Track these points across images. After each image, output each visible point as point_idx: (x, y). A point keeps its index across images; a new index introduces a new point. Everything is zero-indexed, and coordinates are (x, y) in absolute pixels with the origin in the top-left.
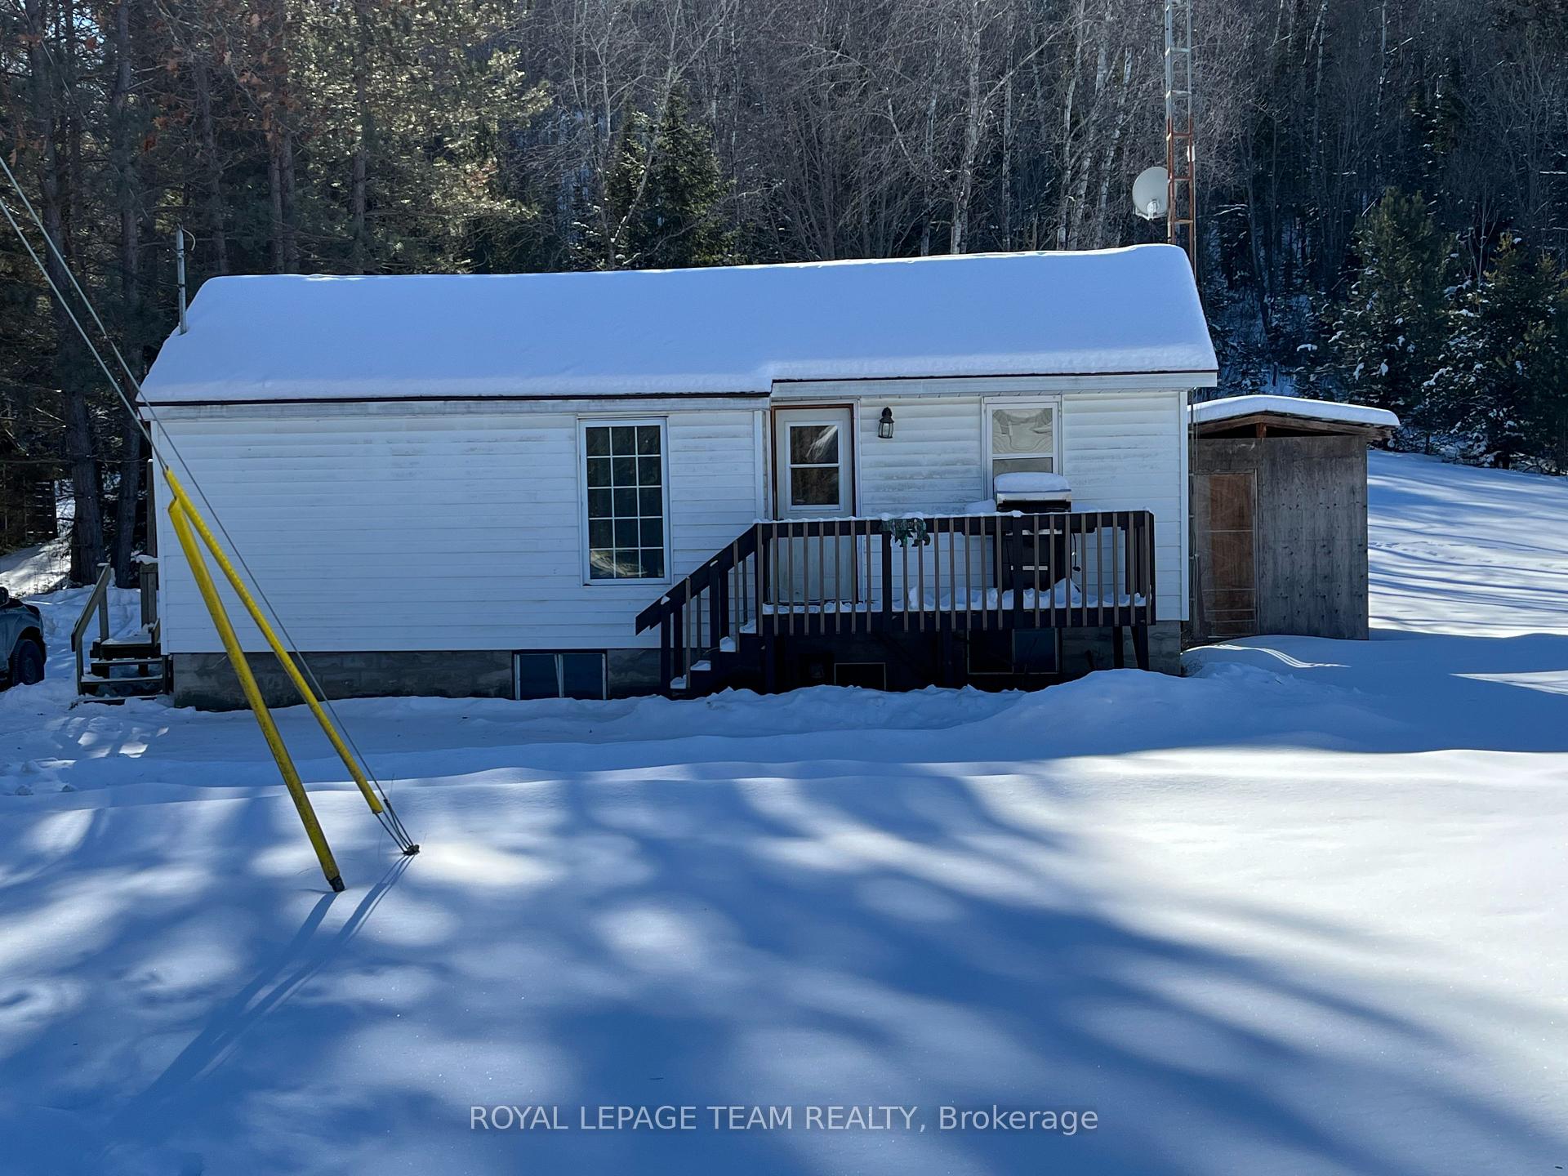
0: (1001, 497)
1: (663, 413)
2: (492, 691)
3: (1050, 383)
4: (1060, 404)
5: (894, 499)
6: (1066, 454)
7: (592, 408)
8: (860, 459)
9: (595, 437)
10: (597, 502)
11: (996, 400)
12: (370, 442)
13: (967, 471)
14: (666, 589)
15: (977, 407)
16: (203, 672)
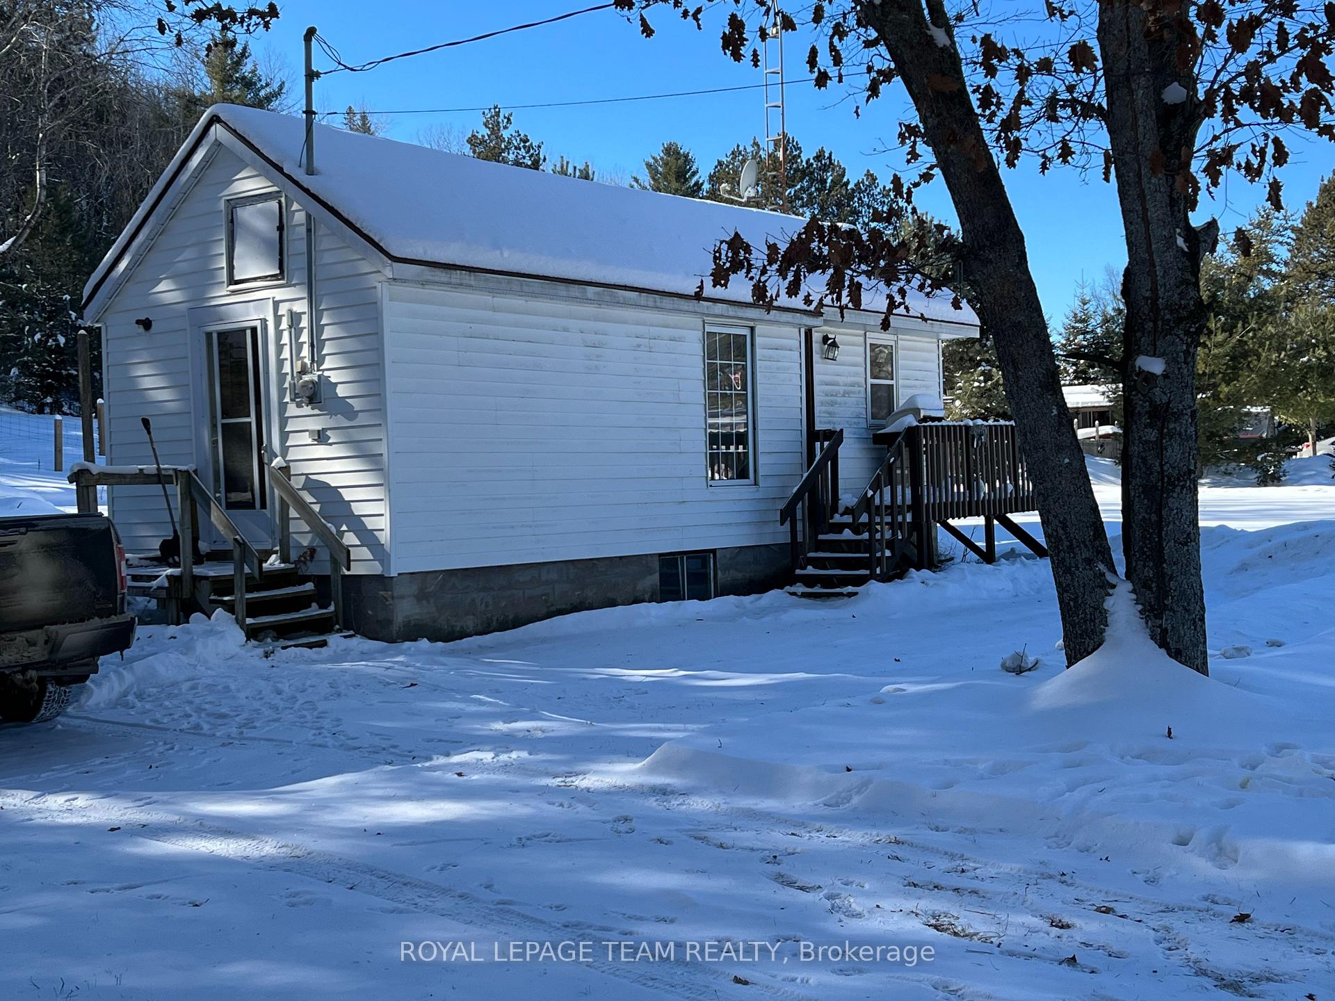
0: (922, 414)
1: (752, 324)
2: (647, 597)
4: (896, 342)
5: (829, 413)
6: (901, 382)
8: (817, 378)
9: (711, 339)
11: (873, 335)
12: (566, 330)
13: (859, 392)
14: (753, 488)
15: (862, 339)
16: (422, 596)
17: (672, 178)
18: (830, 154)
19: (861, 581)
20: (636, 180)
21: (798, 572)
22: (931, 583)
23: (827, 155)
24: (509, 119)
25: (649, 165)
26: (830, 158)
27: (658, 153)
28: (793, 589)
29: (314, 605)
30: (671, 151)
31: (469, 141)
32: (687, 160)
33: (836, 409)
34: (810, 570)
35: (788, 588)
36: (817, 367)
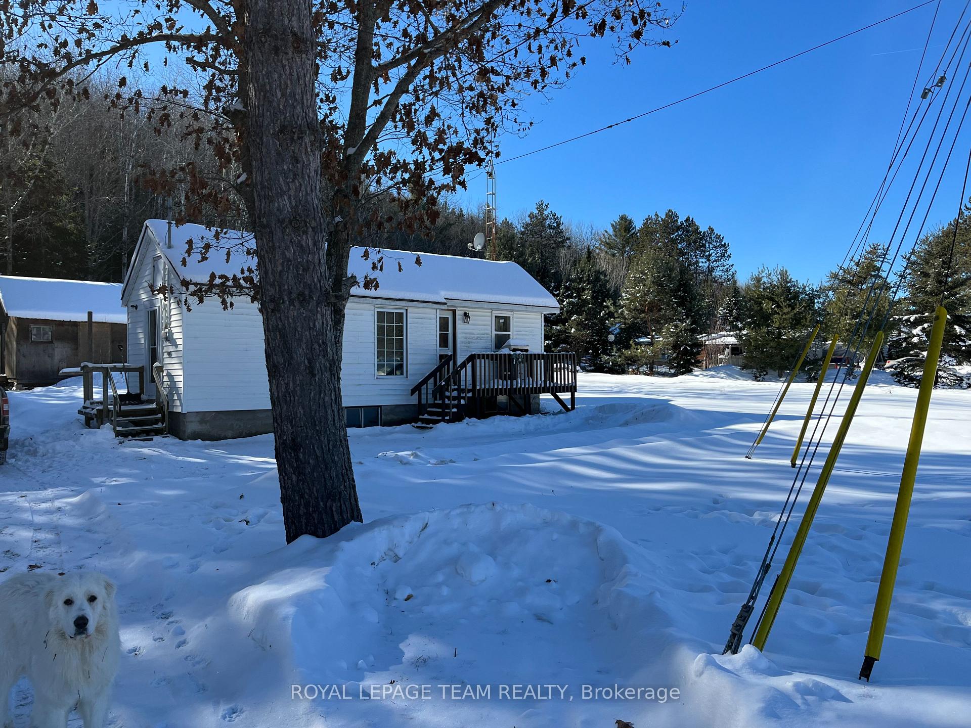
0: (513, 347)
1: (406, 308)
3: (509, 307)
4: (513, 315)
6: (514, 333)
7: (387, 303)
8: (458, 331)
9: (380, 314)
10: (380, 343)
11: (497, 312)
13: (488, 337)
14: (405, 379)
15: (490, 314)
16: (202, 422)
17: (622, 231)
18: (693, 219)
19: (436, 422)
20: (606, 231)
21: (420, 417)
22: (471, 424)
23: (691, 219)
24: (547, 206)
25: (612, 225)
26: (692, 220)
27: (617, 219)
28: (416, 425)
29: (160, 423)
30: (623, 218)
31: (529, 216)
32: (630, 222)
33: (471, 345)
34: (426, 416)
35: (413, 424)
36: (458, 326)
